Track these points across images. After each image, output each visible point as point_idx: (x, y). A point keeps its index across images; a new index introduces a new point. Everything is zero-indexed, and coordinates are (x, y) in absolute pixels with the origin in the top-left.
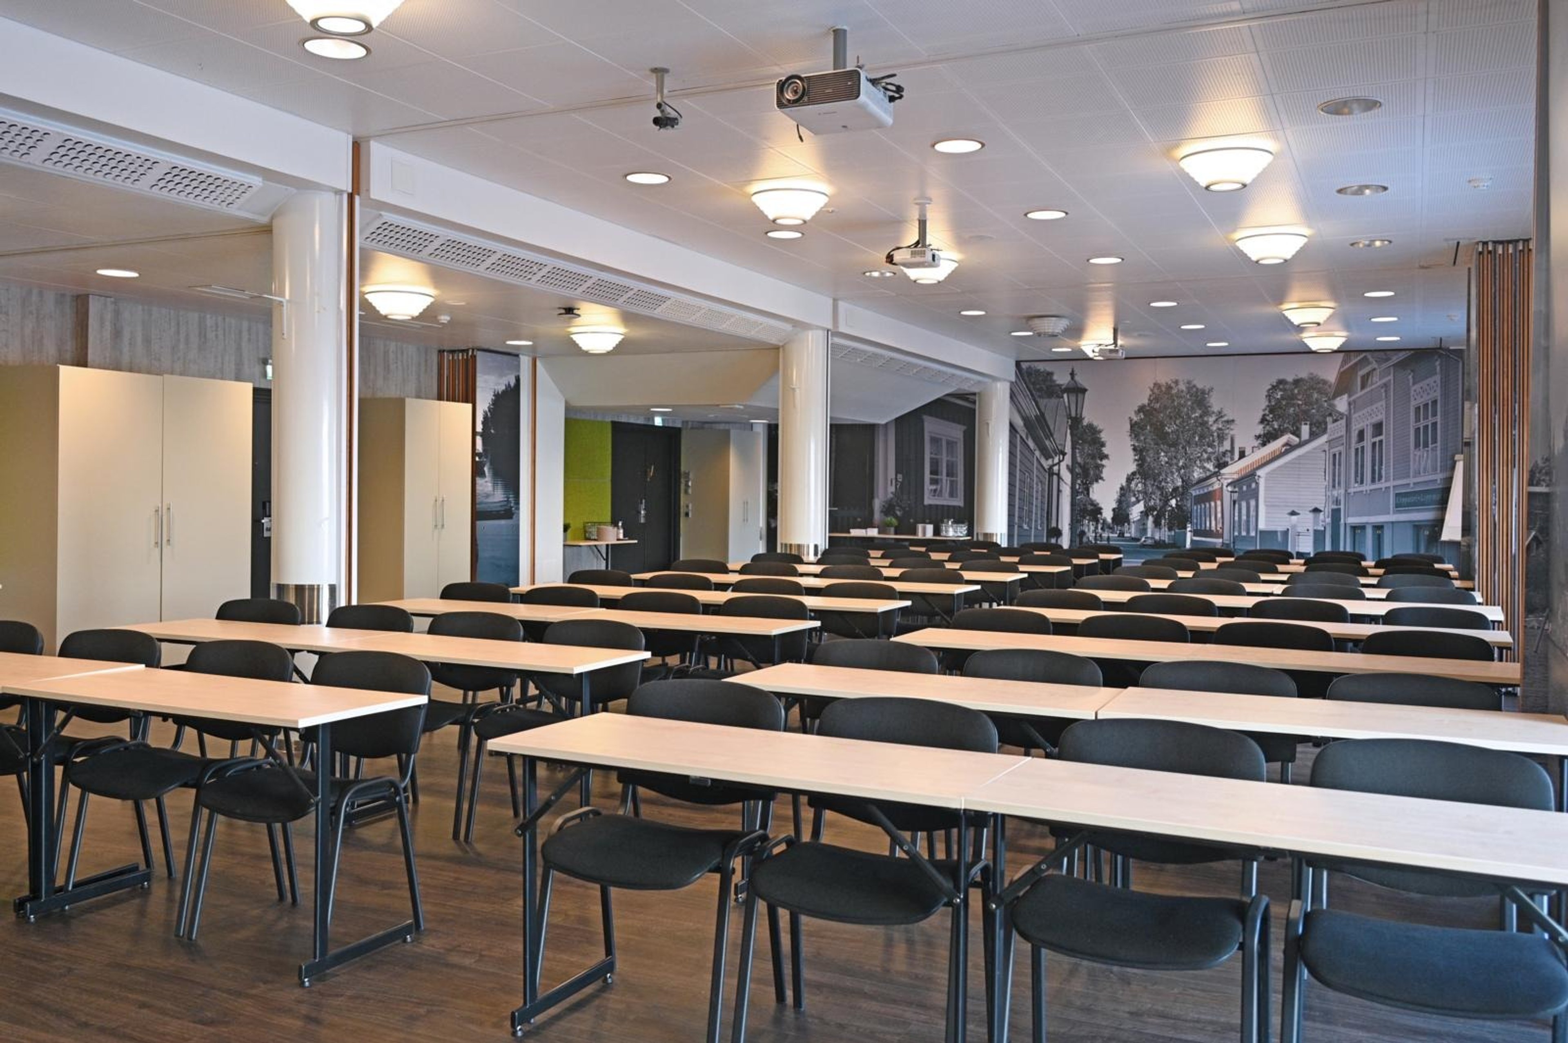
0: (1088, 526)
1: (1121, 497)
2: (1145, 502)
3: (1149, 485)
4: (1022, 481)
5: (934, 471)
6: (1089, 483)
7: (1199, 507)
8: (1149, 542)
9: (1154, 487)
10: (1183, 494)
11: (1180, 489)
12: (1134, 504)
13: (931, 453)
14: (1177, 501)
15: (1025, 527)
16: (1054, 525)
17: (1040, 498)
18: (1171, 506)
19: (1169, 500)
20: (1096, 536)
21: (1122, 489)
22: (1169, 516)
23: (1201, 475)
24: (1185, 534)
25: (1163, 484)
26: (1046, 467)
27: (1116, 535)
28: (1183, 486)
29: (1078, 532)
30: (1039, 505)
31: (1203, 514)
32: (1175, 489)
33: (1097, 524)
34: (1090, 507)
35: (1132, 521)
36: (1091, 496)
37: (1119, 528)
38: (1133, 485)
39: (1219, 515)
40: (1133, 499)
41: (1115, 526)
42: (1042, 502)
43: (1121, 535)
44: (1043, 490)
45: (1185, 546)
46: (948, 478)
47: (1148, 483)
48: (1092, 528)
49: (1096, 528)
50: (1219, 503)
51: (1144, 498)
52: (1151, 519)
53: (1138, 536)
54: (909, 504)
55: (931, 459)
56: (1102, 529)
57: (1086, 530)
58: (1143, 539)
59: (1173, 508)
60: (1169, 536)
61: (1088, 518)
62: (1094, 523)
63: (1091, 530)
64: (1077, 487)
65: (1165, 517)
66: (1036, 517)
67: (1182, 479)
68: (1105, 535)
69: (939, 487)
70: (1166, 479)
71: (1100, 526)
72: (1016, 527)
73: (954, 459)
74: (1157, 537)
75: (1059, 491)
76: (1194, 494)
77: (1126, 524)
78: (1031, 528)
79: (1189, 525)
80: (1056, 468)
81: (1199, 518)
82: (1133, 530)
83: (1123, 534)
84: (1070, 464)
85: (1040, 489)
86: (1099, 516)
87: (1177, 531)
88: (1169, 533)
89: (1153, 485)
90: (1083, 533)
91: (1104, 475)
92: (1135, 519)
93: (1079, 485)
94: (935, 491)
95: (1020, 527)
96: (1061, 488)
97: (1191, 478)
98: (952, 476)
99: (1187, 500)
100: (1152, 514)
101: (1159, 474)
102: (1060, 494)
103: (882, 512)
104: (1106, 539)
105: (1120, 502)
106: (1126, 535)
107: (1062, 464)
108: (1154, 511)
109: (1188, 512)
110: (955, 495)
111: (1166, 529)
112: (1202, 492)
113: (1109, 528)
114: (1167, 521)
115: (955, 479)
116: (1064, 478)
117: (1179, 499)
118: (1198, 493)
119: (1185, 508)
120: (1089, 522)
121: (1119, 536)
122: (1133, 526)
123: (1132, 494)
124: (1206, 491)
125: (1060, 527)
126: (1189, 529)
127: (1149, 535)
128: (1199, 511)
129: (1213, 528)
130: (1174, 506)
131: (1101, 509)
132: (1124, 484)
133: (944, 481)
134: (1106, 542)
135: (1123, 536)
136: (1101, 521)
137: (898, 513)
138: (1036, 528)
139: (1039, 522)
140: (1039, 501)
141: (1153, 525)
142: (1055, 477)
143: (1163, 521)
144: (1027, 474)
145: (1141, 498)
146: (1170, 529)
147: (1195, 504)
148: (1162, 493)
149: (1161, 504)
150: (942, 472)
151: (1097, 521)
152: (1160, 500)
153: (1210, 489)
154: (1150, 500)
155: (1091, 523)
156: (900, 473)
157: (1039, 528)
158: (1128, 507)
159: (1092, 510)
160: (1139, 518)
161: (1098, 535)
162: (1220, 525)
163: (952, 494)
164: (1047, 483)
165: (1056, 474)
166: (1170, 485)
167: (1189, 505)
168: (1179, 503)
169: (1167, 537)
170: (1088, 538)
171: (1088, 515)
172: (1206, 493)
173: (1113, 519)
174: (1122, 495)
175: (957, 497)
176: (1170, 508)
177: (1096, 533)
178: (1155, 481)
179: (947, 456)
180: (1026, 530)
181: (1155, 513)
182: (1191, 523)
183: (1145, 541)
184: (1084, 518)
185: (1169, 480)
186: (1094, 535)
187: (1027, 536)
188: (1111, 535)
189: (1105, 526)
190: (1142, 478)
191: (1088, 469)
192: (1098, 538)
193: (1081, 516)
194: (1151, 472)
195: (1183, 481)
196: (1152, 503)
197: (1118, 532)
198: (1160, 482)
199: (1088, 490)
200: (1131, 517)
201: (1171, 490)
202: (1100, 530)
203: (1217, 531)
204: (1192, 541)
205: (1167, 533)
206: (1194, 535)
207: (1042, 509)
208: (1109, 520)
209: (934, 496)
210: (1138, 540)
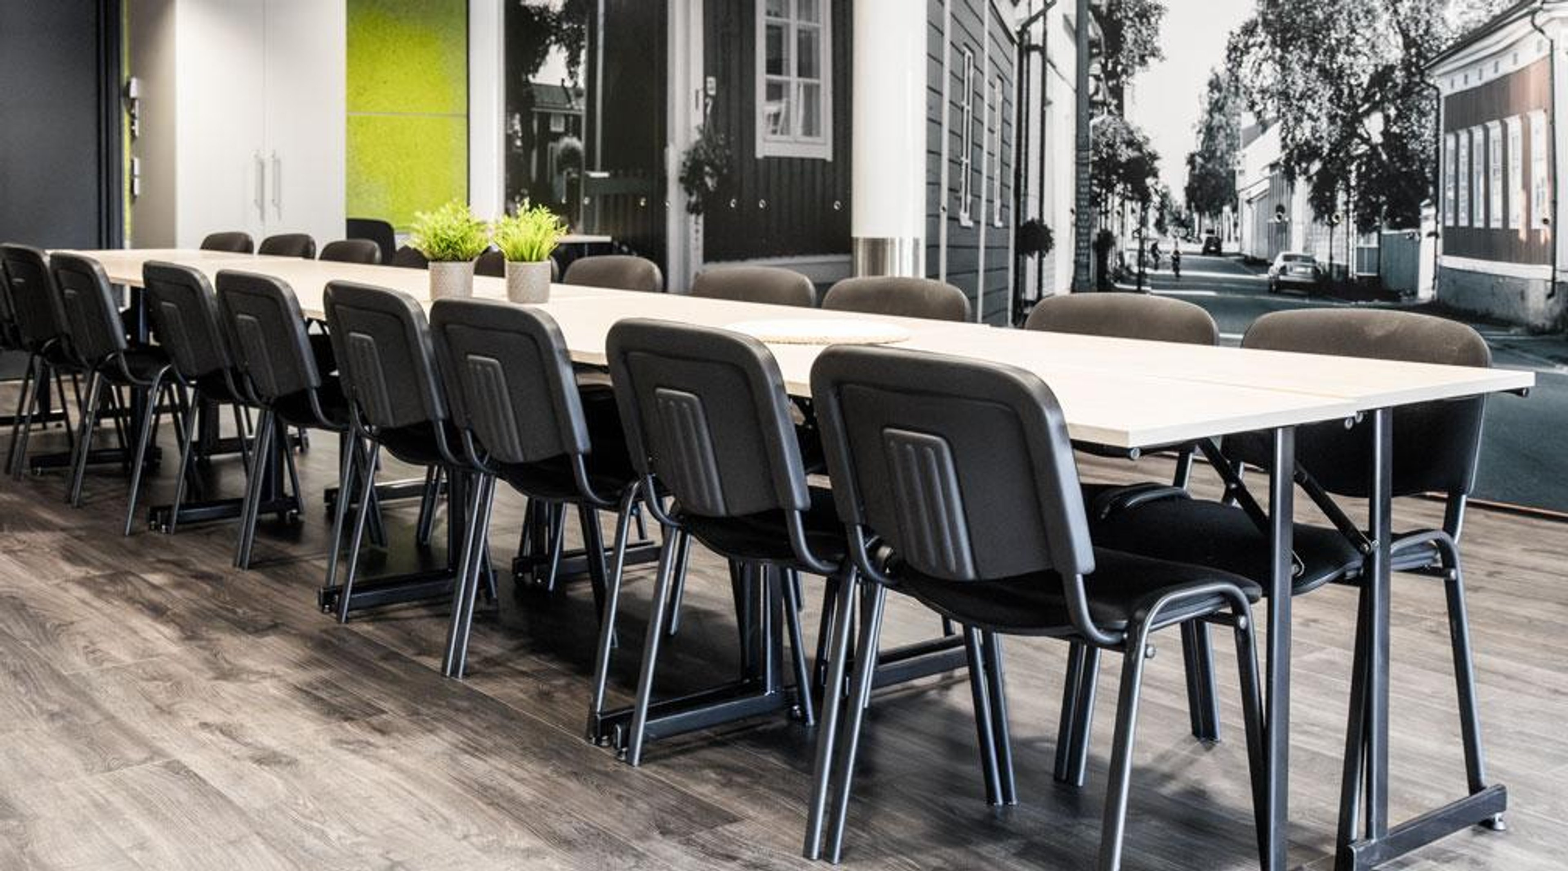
0: (1121, 215)
1: (1210, 113)
2: (1286, 128)
3: (1297, 67)
4: (958, 79)
5: (775, 66)
6: (1124, 71)
7: (1464, 138)
8: (1298, 273)
9: (1314, 72)
10: (1407, 92)
11: (1399, 76)
12: (1251, 136)
13: (769, 13)
14: (1387, 118)
15: (965, 220)
16: (1032, 213)
17: (998, 127)
18: (1366, 141)
19: (1358, 118)
20: (1141, 252)
21: (1215, 85)
22: (1359, 176)
23: (1473, 15)
24: (1414, 243)
25: (1341, 57)
26: (1014, 28)
27: (1199, 248)
28: (1407, 65)
29: (1094, 237)
30: (997, 152)
31: (1478, 167)
32: (1382, 77)
33: (1144, 209)
34: (1125, 154)
35: (1243, 196)
36: (1127, 117)
37: (1207, 222)
38: (1245, 72)
39: (1540, 170)
40: (1248, 120)
41: (1196, 216)
42: (1003, 141)
43: (1213, 246)
44: (1006, 101)
45: (1414, 293)
46: (802, 80)
47: (1292, 57)
48: (1132, 223)
49: (1143, 222)
50: (1539, 120)
51: (1281, 115)
52: (1302, 188)
53: (1263, 255)
54: (728, 158)
55: (769, 27)
56: (1160, 225)
57: (1116, 232)
58: (1279, 263)
59: (1374, 148)
60: (1360, 250)
61: (1119, 188)
62: (1138, 206)
63: (1129, 233)
64: (1092, 84)
65: (1347, 180)
66: (990, 189)
67: (1405, 34)
68: (1167, 246)
69: (783, 105)
70: (1350, 41)
71: (1153, 215)
72: (944, 217)
73: (813, 24)
74: (1322, 259)
75: (1045, 102)
76: (1446, 90)
77: (1227, 209)
78: (977, 223)
79: (1428, 212)
80: (1036, 29)
81: (1463, 183)
82: (1247, 229)
83: (1218, 243)
84: (1072, 13)
85: (1000, 98)
86: (1150, 181)
87: (1385, 232)
88: (1362, 244)
89: (1309, 65)
90: (1106, 241)
91: (1159, 42)
92: (1255, 192)
93: (1097, 78)
94: (777, 116)
95: (953, 219)
96: (1049, 95)
97: (1438, 28)
98: (810, 76)
99: (1422, 114)
100: (1306, 171)
101: (1330, 21)
102: (1048, 109)
103: (681, 180)
104: (1167, 258)
105: (1210, 132)
106: (1228, 247)
107: (1050, 12)
108: (1310, 161)
109: (1423, 163)
110: (814, 132)
111: (1353, 227)
112: (1475, 82)
113: (1181, 223)
114: (1355, 196)
115: (814, 81)
116: (1055, 60)
117: (1393, 112)
118: (1460, 86)
119: (1413, 145)
120: (1122, 204)
121: (1206, 251)
122: (1247, 213)
123: (1244, 103)
124: (1489, 75)
125: (1047, 221)
126: (1427, 226)
127: (1297, 248)
128: (1464, 152)
129: (1517, 223)
130: (1377, 139)
131: (1154, 157)
132: (1222, 68)
133: (794, 87)
134: (1170, 272)
135: (1218, 252)
136: (1156, 199)
137: (710, 182)
138: (990, 224)
139: (997, 203)
140: (997, 136)
141: (1312, 213)
142: (1035, 56)
143: (1341, 197)
144: (968, 53)
145: (1270, 114)
146: (1365, 226)
147: (1452, 128)
148: (1339, 93)
149: (1336, 135)
150: (788, 66)
151: (1144, 198)
152: (1332, 119)
153: (1507, 66)
154: (1298, 120)
155: (1128, 205)
156: (711, 75)
157: (998, 224)
158: (1233, 147)
159: (1130, 161)
160: (1266, 184)
161: (1148, 246)
162: (1542, 210)
163: (810, 128)
164: (1015, 79)
165: (1036, 48)
166: (1362, 60)
167: (1428, 134)
168: (1395, 129)
169: (1353, 254)
170: (1121, 255)
171: (1122, 179)
172: (1489, 85)
173: (1190, 191)
174: (1217, 107)
175: (818, 134)
176: (1363, 148)
177: (1142, 242)
178: (1314, 53)
179: (799, 17)
180: (968, 228)
181: (1316, 166)
182: (1435, 203)
183: (1283, 270)
184: (1110, 187)
185: (1359, 41)
186: (1136, 245)
187: (971, 247)
188: (1184, 247)
189: (1168, 219)
190: (1274, 43)
191: (1119, 24)
192: (1150, 257)
193: (1101, 185)
194: (1301, 18)
195: (1408, 43)
196: (1305, 131)
197: (1204, 236)
198: (1332, 52)
199: (1117, 92)
200: (1240, 183)
201: (1365, 80)
202: (1151, 231)
203: (1532, 234)
204: (1440, 273)
205: (1357, 241)
206: (1446, 252)
207: (1004, 164)
208: (1179, 198)
209: (774, 132)
210: (1259, 264)
